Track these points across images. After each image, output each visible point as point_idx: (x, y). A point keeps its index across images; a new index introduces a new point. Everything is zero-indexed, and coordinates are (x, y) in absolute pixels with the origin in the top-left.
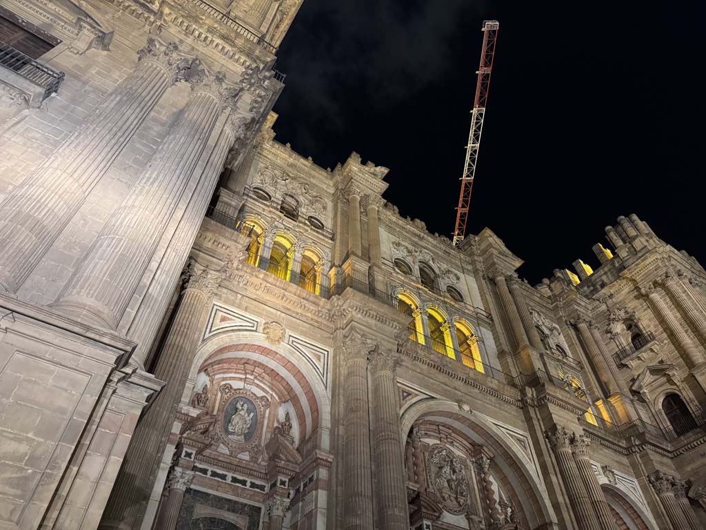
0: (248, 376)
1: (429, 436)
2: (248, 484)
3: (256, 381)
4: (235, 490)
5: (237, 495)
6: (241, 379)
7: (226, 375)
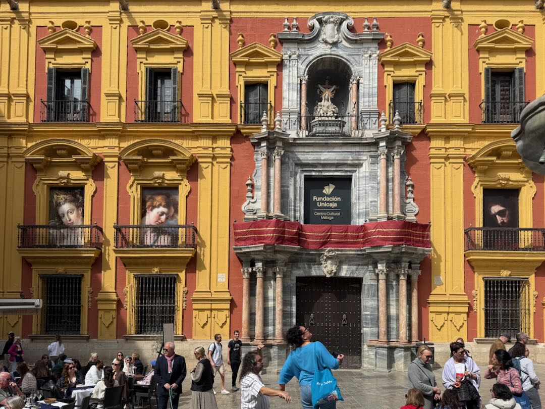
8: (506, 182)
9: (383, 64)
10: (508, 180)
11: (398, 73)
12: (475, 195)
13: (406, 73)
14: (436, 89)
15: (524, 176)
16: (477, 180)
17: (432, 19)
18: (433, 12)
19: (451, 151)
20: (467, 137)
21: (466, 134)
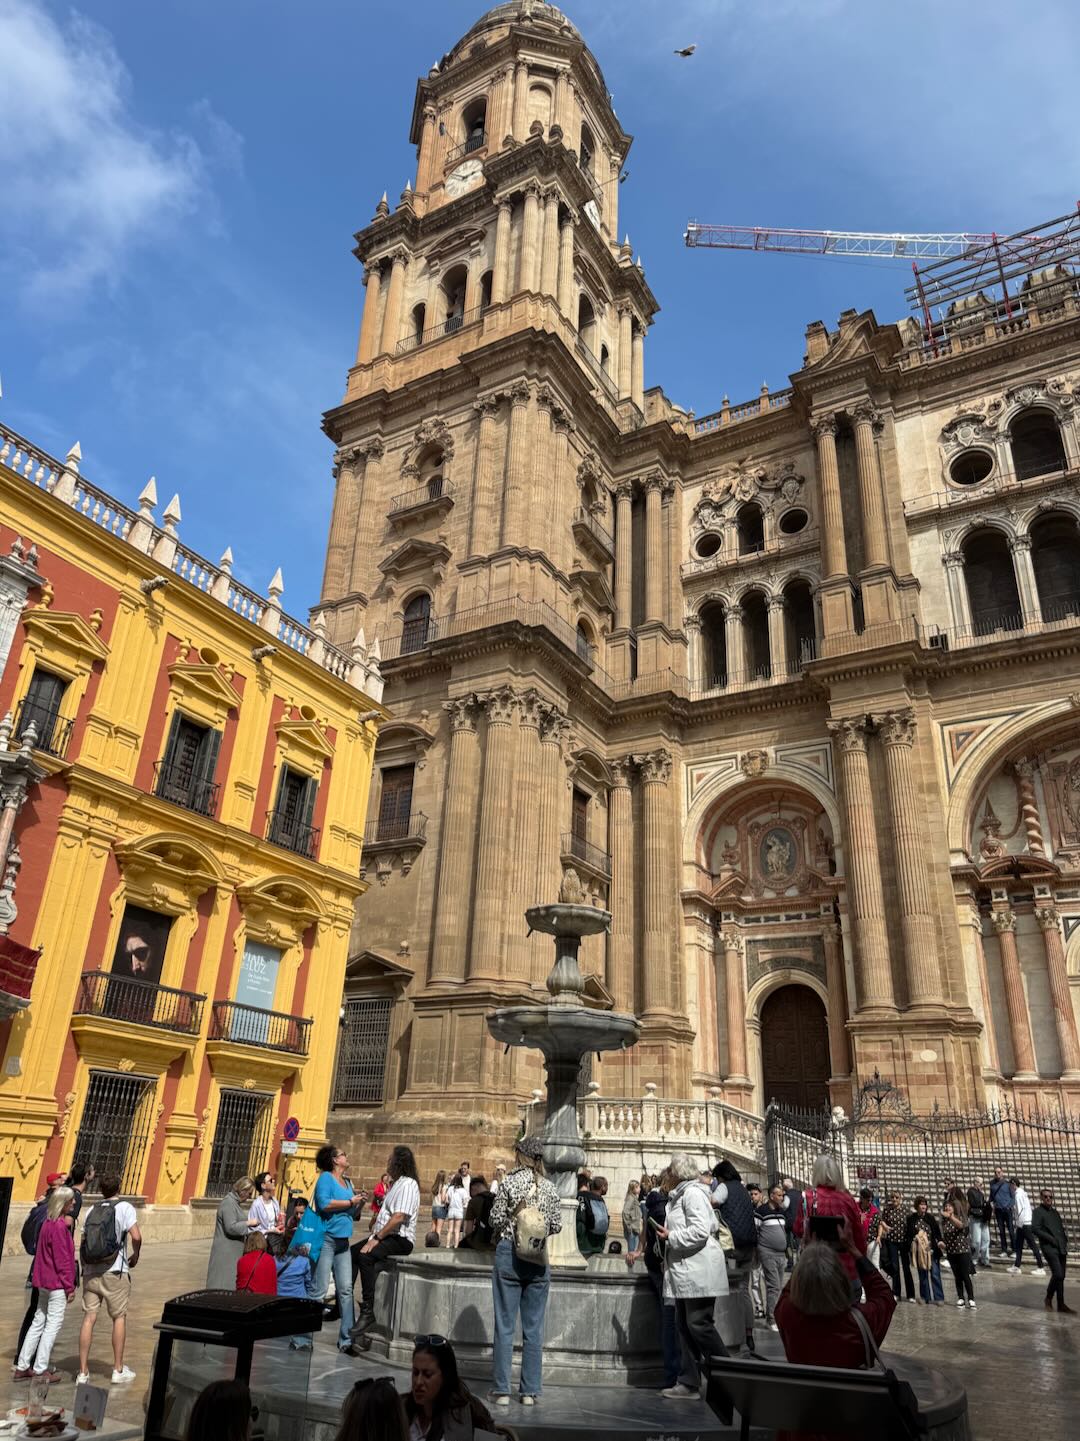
0: (772, 803)
1: (1066, 750)
2: (804, 916)
3: (784, 804)
4: (791, 927)
5: (795, 931)
6: (766, 811)
7: (749, 815)
8: (161, 902)
9: (26, 628)
10: (165, 899)
11: (46, 653)
12: (113, 912)
13: (61, 661)
14: (99, 709)
15: (187, 898)
16: (123, 885)
17: (121, 597)
18: (125, 587)
19: (96, 824)
20: (125, 807)
21: (127, 803)
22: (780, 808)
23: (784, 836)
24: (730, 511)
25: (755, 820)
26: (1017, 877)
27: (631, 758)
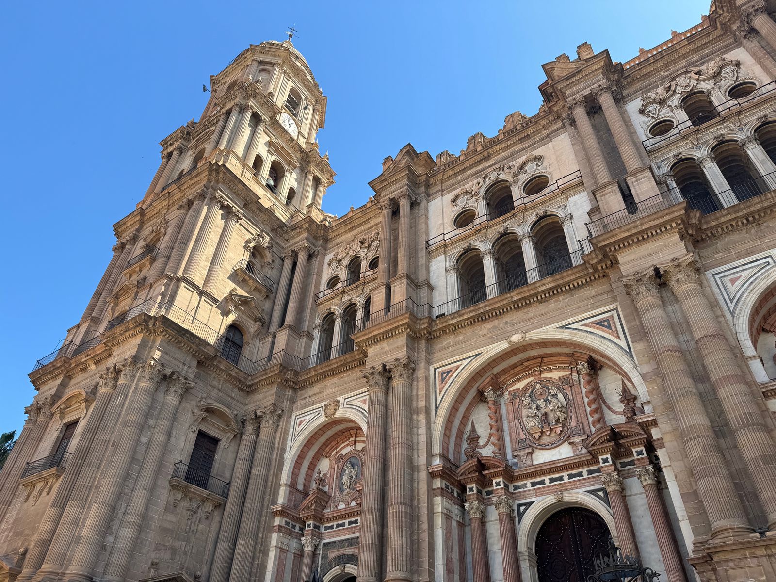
1: (519, 380)
3: (358, 439)
6: (348, 445)
7: (338, 449)
22: (355, 442)
23: (355, 461)
24: (346, 262)
25: (340, 453)
26: (480, 473)
27: (256, 412)
